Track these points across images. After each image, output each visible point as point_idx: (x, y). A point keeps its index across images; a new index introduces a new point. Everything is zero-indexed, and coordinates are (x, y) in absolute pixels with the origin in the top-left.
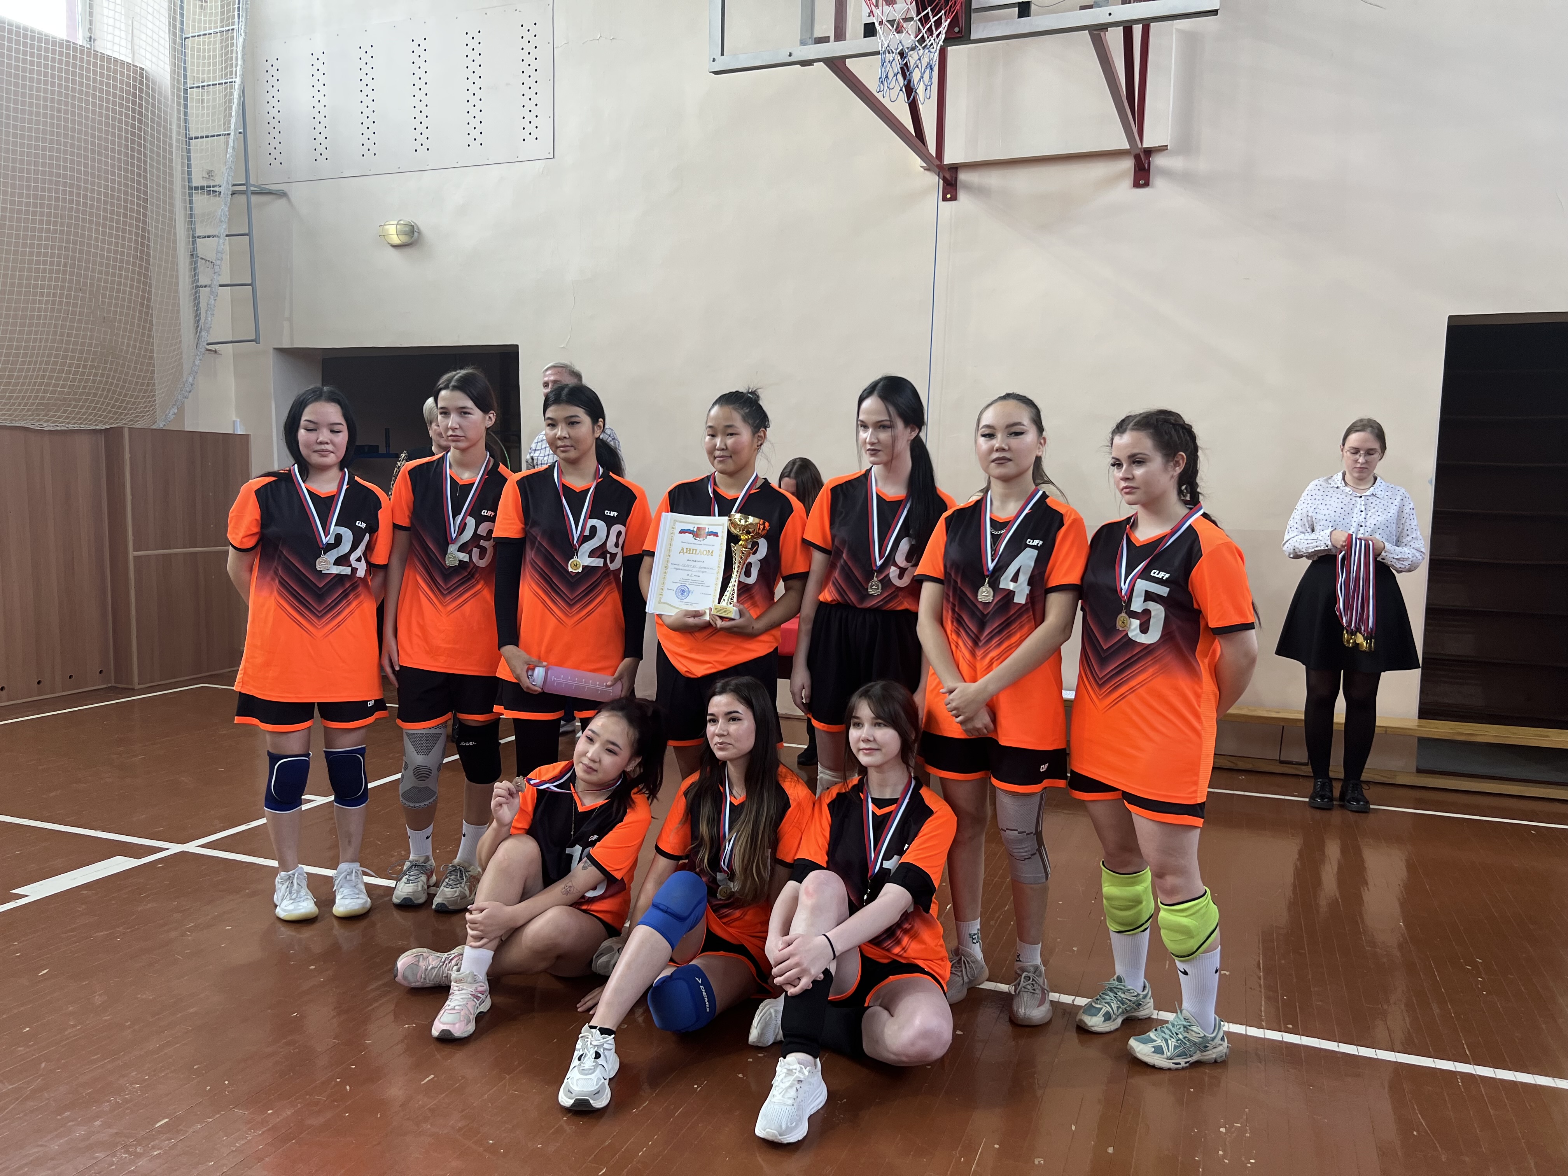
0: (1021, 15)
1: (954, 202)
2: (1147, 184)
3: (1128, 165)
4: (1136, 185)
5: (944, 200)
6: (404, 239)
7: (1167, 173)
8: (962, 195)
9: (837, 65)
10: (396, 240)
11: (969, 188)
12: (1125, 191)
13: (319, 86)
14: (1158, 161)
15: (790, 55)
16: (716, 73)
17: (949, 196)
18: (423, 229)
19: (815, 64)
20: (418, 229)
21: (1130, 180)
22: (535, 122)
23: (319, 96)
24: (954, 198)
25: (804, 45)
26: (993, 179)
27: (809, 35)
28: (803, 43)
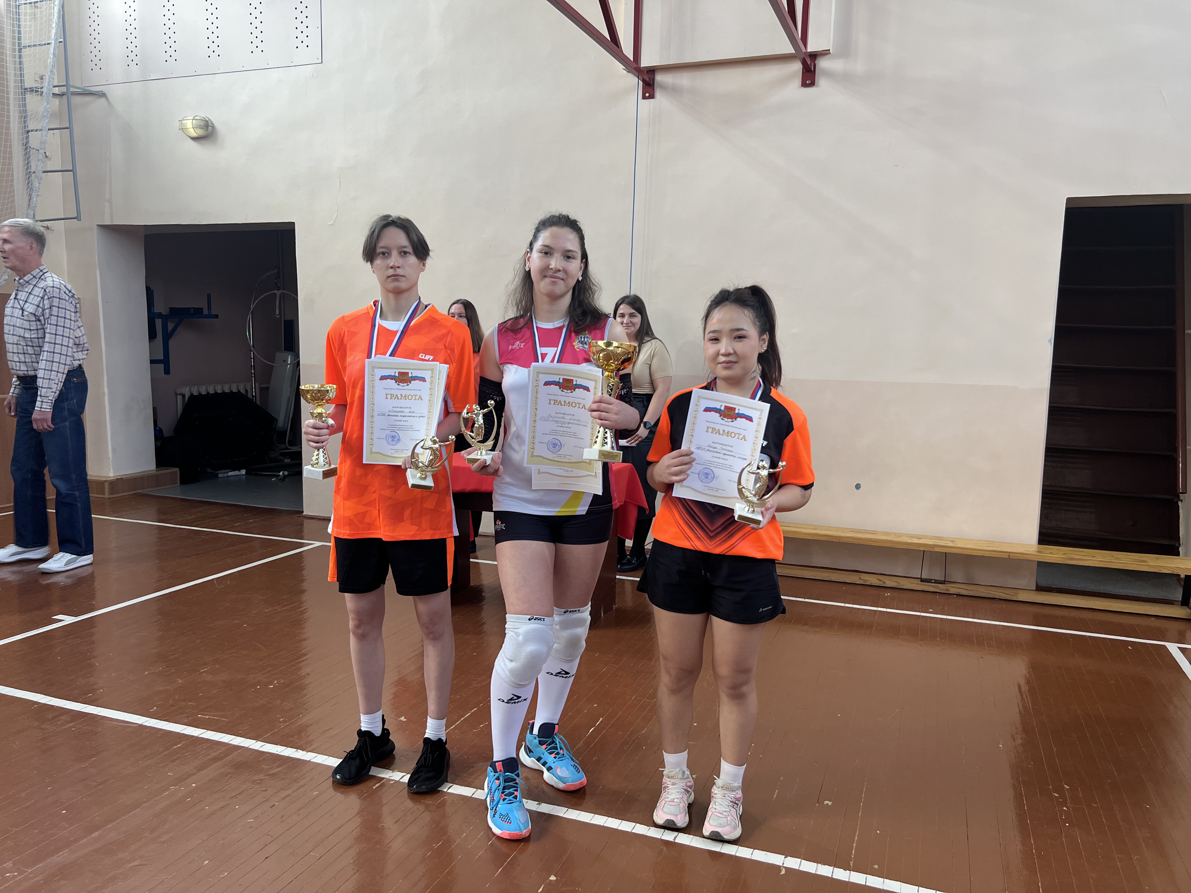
1: (652, 100)
2: (812, 84)
3: (797, 67)
4: (804, 85)
5: (643, 98)
6: (200, 132)
7: (829, 74)
8: (658, 94)
10: (194, 134)
11: (664, 88)
12: (794, 90)
14: (822, 64)
17: (647, 95)
18: (216, 124)
20: (212, 124)
21: (798, 81)
22: (306, 32)
23: (130, 11)
24: (652, 97)
26: (683, 79)
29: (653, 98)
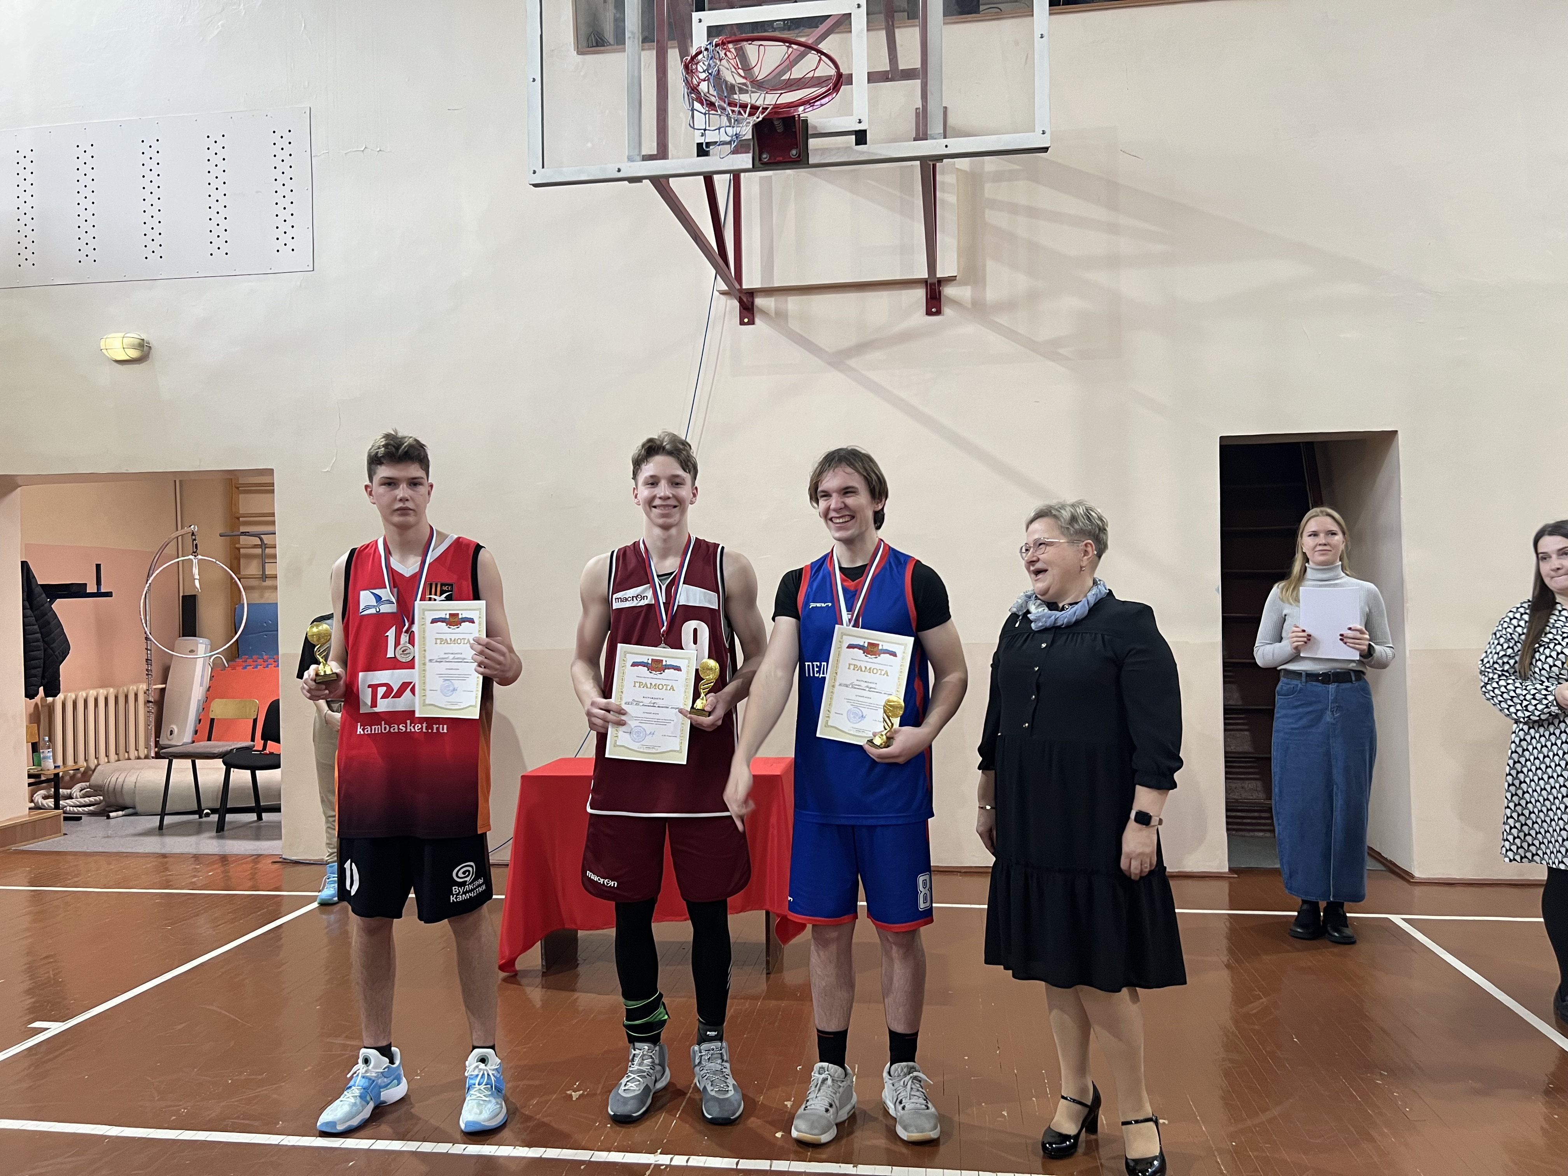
0: (858, 143)
1: (751, 327)
2: (939, 312)
3: (919, 294)
4: (929, 313)
5: (741, 324)
6: (134, 354)
7: (955, 302)
9: (661, 183)
10: (122, 355)
11: (766, 313)
12: (919, 317)
13: (25, 185)
14: (948, 291)
15: (619, 170)
16: (536, 185)
17: (746, 320)
18: (155, 343)
19: (644, 181)
20: (150, 342)
21: (922, 309)
22: (291, 232)
23: (26, 196)
24: (751, 322)
25: (633, 161)
26: (790, 306)
27: (637, 152)
28: (630, 159)
29: (753, 323)
